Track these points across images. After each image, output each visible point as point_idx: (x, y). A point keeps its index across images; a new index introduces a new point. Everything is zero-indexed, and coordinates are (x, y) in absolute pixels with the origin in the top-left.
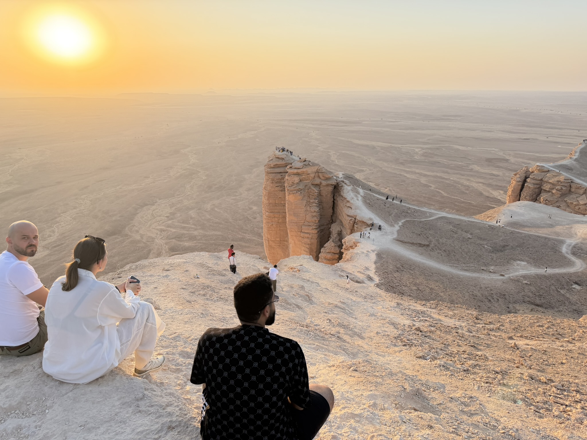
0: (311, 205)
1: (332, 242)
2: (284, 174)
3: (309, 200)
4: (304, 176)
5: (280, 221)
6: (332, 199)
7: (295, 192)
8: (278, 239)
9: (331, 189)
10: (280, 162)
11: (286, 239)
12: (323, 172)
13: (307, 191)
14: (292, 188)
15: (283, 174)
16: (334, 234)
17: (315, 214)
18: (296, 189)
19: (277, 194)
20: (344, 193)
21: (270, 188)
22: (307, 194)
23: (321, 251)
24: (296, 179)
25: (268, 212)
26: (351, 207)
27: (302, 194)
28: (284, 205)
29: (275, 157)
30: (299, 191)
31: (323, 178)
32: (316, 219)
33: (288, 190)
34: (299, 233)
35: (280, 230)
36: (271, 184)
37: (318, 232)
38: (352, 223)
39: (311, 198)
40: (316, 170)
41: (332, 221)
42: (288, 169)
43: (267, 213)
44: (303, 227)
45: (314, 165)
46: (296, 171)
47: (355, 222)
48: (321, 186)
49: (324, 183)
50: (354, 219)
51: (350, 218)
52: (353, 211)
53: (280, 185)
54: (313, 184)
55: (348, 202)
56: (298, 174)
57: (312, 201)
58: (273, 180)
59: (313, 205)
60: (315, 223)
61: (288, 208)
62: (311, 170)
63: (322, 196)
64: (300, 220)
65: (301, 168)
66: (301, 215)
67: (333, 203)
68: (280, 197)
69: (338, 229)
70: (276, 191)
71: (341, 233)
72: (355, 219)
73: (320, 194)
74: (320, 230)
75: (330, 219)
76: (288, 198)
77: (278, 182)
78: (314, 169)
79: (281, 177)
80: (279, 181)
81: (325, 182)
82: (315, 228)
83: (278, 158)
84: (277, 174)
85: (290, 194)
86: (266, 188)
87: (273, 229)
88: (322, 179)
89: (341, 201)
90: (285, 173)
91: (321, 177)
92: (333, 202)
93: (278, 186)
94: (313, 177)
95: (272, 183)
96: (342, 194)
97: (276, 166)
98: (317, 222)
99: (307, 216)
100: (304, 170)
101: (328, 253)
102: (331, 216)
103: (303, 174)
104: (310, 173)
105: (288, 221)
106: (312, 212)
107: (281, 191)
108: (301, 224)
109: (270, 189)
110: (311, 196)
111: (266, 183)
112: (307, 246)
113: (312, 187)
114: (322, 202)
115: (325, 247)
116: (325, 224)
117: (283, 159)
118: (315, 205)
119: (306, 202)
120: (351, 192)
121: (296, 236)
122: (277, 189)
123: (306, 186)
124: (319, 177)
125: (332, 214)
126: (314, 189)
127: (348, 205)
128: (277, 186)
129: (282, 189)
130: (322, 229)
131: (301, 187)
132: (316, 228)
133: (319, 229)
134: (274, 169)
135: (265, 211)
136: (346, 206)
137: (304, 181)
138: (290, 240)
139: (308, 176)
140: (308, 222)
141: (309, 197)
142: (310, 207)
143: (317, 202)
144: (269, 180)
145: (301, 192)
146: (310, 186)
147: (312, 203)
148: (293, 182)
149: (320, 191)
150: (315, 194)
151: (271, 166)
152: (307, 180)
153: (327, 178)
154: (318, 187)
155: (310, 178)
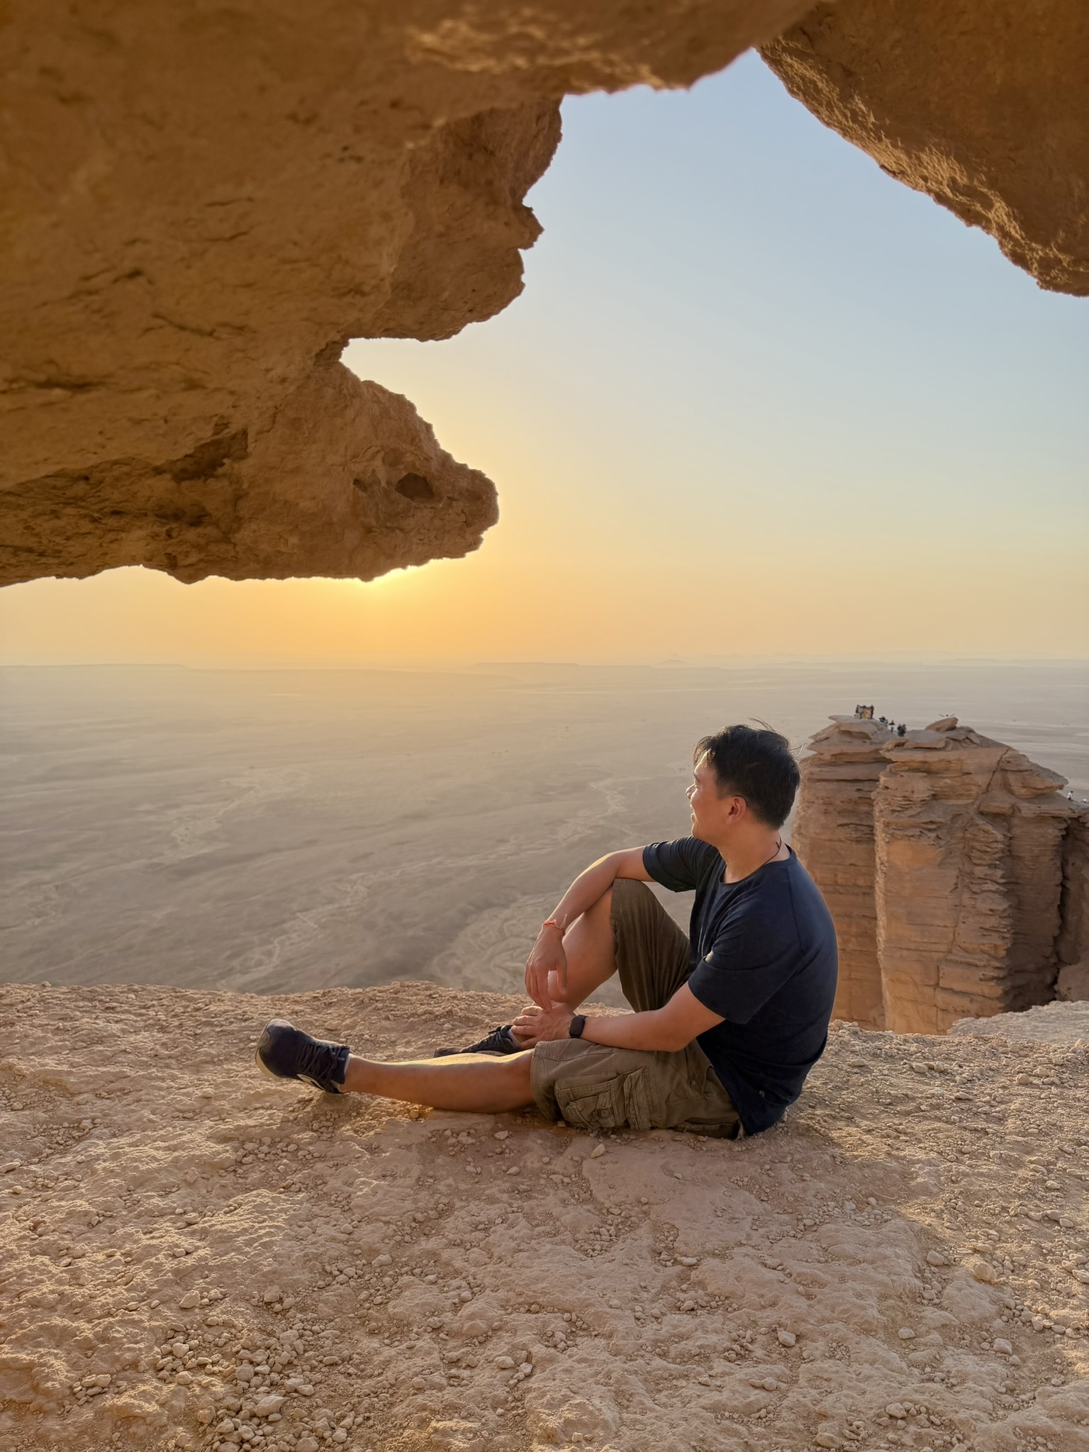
0: (975, 888)
2: (866, 784)
3: (967, 868)
4: (948, 781)
5: (851, 946)
6: (1059, 874)
7: (916, 832)
9: (1052, 833)
10: (857, 747)
11: (873, 1013)
12: (1022, 768)
13: (960, 835)
14: (904, 818)
15: (866, 786)
17: (992, 922)
18: (917, 820)
19: (842, 852)
21: (818, 831)
22: (961, 846)
24: (921, 787)
27: (942, 843)
28: (864, 890)
29: (837, 730)
30: (930, 830)
31: (1023, 791)
32: (1000, 942)
33: (887, 825)
34: (929, 991)
35: (850, 979)
36: (822, 818)
37: (1006, 993)
39: (975, 861)
40: (995, 760)
41: (1060, 960)
42: (888, 750)
44: (945, 969)
45: (986, 743)
46: (919, 756)
48: (1016, 821)
49: (1028, 809)
53: (854, 820)
54: (982, 813)
56: (927, 771)
57: (980, 872)
58: (830, 804)
59: (985, 887)
60: (996, 958)
61: (886, 892)
62: (971, 759)
63: (1019, 857)
64: (933, 940)
65: (940, 749)
66: (937, 922)
67: (1060, 889)
68: (853, 861)
70: (840, 840)
73: (1010, 854)
74: (1013, 988)
75: (1049, 951)
76: (888, 854)
77: (845, 810)
78: (989, 758)
79: (858, 795)
80: (850, 807)
81: (1033, 807)
82: (993, 978)
83: (848, 733)
84: (843, 783)
85: (897, 839)
86: (803, 831)
88: (1018, 797)
90: (871, 783)
91: (1015, 786)
92: (1062, 885)
93: (847, 825)
94: (984, 787)
95: (826, 812)
97: (839, 760)
98: (1002, 953)
99: (963, 926)
100: (951, 755)
102: (1055, 938)
103: (947, 770)
104: (971, 768)
105: (888, 940)
106: (980, 914)
107: (858, 841)
108: (935, 956)
109: (817, 834)
110: (978, 854)
111: (802, 813)
113: (980, 821)
114: (1017, 883)
116: (1031, 967)
117: (864, 737)
118: (994, 887)
119: (955, 873)
121: (914, 1001)
122: (842, 833)
123: (956, 816)
124: (1007, 787)
125: (1057, 932)
126: (989, 828)
128: (842, 825)
129: (859, 834)
130: (1018, 987)
131: (938, 814)
132: (998, 978)
133: (1009, 984)
134: (832, 768)
137: (947, 797)
138: (891, 1018)
139: (967, 779)
140: (966, 951)
141: (969, 857)
142: (975, 893)
143: (1002, 877)
144: (816, 801)
145: (938, 837)
146: (972, 819)
147: (980, 881)
148: (907, 794)
149: (1011, 838)
150: (994, 845)
151: (822, 757)
152: (959, 796)
153: (1039, 792)
154: (1005, 824)
155: (973, 788)
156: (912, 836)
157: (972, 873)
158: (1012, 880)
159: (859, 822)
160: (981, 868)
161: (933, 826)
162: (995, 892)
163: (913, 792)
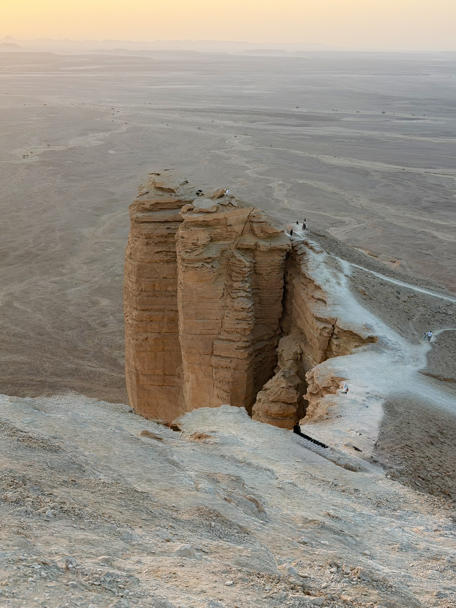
0: (234, 295)
1: (282, 379)
2: (173, 224)
3: (229, 283)
4: (219, 231)
5: (164, 330)
6: (282, 282)
7: (200, 264)
8: (159, 372)
9: (279, 258)
10: (166, 198)
11: (178, 370)
12: (261, 220)
13: (225, 263)
14: (192, 257)
15: (172, 226)
16: (286, 359)
17: (243, 314)
18: (200, 257)
19: (158, 270)
20: (308, 270)
21: (143, 257)
22: (226, 269)
23: (258, 398)
24: (203, 236)
25: (136, 309)
26: (325, 299)
27: (215, 270)
28: (172, 294)
29: (153, 186)
30: (208, 263)
31: (262, 235)
32: (246, 327)
33: (183, 260)
34: (208, 357)
35: (163, 350)
36: (145, 248)
37: (250, 355)
38: (326, 335)
39: (234, 279)
40: (246, 216)
41: (282, 331)
42: (183, 213)
43: (135, 313)
44: (216, 344)
45: (241, 205)
46: (200, 217)
47: (333, 334)
48: (258, 253)
49: (264, 245)
50: (331, 326)
51: (323, 325)
52: (329, 309)
53: (165, 248)
54: (239, 249)
55: (318, 288)
56: (205, 225)
57: (235, 285)
58: (150, 238)
59: (239, 294)
60: (245, 336)
61: (183, 301)
62: (234, 216)
63: (260, 274)
64: (210, 328)
65: (213, 212)
66: (213, 317)
67: (283, 290)
68: (165, 275)
69: (296, 349)
70: (156, 262)
71: (301, 358)
72: (333, 326)
73: (255, 271)
74: (255, 351)
75: (275, 327)
76: (184, 278)
77: (160, 242)
78: (244, 214)
79: (168, 231)
80: (162, 240)
81: (267, 244)
82: (243, 348)
83: (160, 189)
84: (158, 224)
85: (189, 270)
86: (132, 256)
87: (149, 349)
88: (259, 238)
89: (302, 286)
90: (176, 223)
91: (257, 231)
92: (284, 287)
93: (161, 252)
94: (240, 232)
95: (147, 244)
96: (303, 269)
97: (156, 207)
98: (248, 332)
99: (226, 318)
100: (220, 215)
101: (273, 404)
102: (280, 320)
103: (218, 224)
104: (232, 222)
105: (183, 331)
106: (236, 310)
107: (168, 262)
108: (211, 337)
109: (141, 259)
110: (236, 274)
111: (132, 245)
112: (226, 387)
113: (237, 255)
114: (258, 289)
115: (266, 390)
116: (266, 337)
117: (172, 191)
118: (243, 294)
119: (223, 287)
120: (323, 266)
121: (200, 364)
122: (157, 257)
123: (223, 251)
124: (252, 231)
125: (281, 315)
126: (242, 258)
127: (318, 294)
128: (157, 252)
129: (168, 258)
130: (259, 350)
131: (213, 252)
132: (246, 347)
133: (252, 350)
134: (151, 213)
135: (131, 307)
136: (313, 296)
137: (219, 240)
138: (187, 374)
139: (229, 229)
140: (228, 332)
141: (231, 276)
142: (234, 298)
143: (249, 287)
144: (141, 237)
145: (212, 266)
146: (233, 253)
147: (236, 291)
148: (194, 242)
149: (255, 263)
150: (245, 269)
151: (144, 206)
152: (225, 239)
153: (270, 235)
154: (252, 254)
155: (234, 233)
156: (198, 267)
157: (231, 286)
158: (256, 287)
159: (168, 250)
160: (237, 283)
161: (210, 260)
162: (245, 297)
163: (198, 240)
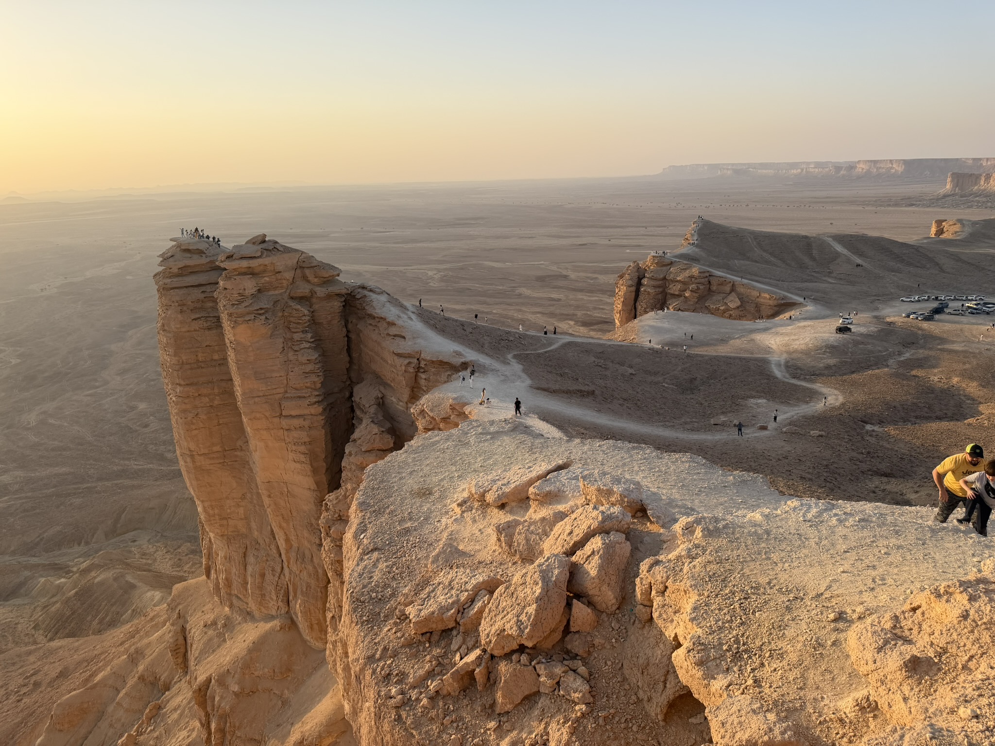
1: (372, 425)
2: (208, 287)
3: (288, 335)
4: (267, 279)
5: (216, 402)
6: (345, 330)
7: (252, 317)
8: (217, 448)
9: (337, 304)
10: (196, 261)
11: (239, 443)
12: (313, 265)
13: (280, 314)
14: (241, 309)
15: (208, 289)
16: (367, 406)
17: (310, 367)
18: (251, 309)
19: (199, 339)
20: (374, 309)
21: (178, 326)
22: (282, 321)
23: (347, 451)
24: (249, 285)
25: (180, 385)
26: (403, 334)
27: (270, 321)
28: (219, 362)
29: (179, 249)
30: (260, 314)
31: (316, 280)
32: (316, 379)
33: (230, 315)
34: (276, 420)
35: (219, 424)
36: (179, 316)
37: (324, 410)
38: (411, 370)
39: (293, 330)
40: (295, 261)
41: (352, 382)
42: (222, 262)
43: (178, 389)
44: (285, 404)
45: (288, 250)
46: (245, 264)
47: (419, 368)
48: (314, 300)
49: (321, 292)
50: (416, 361)
51: (407, 361)
52: (410, 343)
53: (204, 314)
54: (292, 298)
55: (392, 324)
56: (251, 273)
57: (297, 337)
58: (184, 305)
59: (302, 346)
60: (315, 390)
61: (237, 362)
62: (279, 262)
63: (320, 323)
64: (274, 387)
65: (258, 257)
66: (274, 375)
67: (346, 339)
68: (208, 343)
69: (375, 393)
70: (195, 330)
71: (383, 402)
72: (418, 359)
73: (314, 322)
74: (328, 405)
75: (345, 378)
76: (234, 335)
77: (195, 308)
78: (291, 260)
79: (203, 295)
80: (199, 305)
81: (324, 290)
82: (316, 403)
83: (187, 251)
84: (191, 289)
85: (239, 324)
86: (166, 328)
87: (201, 425)
88: (313, 284)
89: (370, 327)
90: (212, 286)
91: (311, 278)
92: (347, 336)
93: (199, 318)
94: (291, 280)
95: (181, 312)
96: (370, 311)
97: (186, 271)
98: (319, 385)
99: (292, 373)
100: (266, 261)
101: (368, 453)
102: (348, 370)
103: (265, 271)
104: (280, 269)
105: (244, 394)
106: (302, 364)
107: (209, 329)
108: (277, 397)
109: (177, 328)
110: (295, 325)
111: (163, 315)
112: (302, 448)
113: (292, 303)
114: (320, 340)
115: (355, 440)
116: (336, 390)
117: (200, 252)
118: (308, 345)
119: (282, 340)
120: (388, 305)
121: (268, 429)
122: (196, 325)
123: (276, 302)
124: (305, 278)
125: (348, 365)
126: (299, 307)
127: (393, 331)
128: (195, 319)
129: (209, 324)
130: (331, 404)
131: (264, 303)
132: (318, 402)
133: (325, 404)
134: (180, 279)
135: (173, 384)
136: (388, 335)
137: (269, 290)
138: (253, 443)
139: (279, 276)
140: (296, 389)
141: (289, 328)
142: (296, 351)
143: (311, 338)
144: (173, 305)
145: (266, 318)
146: (287, 303)
147: (298, 343)
148: (241, 291)
149: (313, 312)
150: (304, 318)
151: (171, 270)
152: (276, 288)
153: (325, 279)
154: (307, 303)
155: (284, 281)
156: (249, 320)
157: (292, 339)
158: (318, 338)
159: (207, 315)
160: (297, 334)
161: (263, 311)
162: (309, 348)
163: (245, 289)
